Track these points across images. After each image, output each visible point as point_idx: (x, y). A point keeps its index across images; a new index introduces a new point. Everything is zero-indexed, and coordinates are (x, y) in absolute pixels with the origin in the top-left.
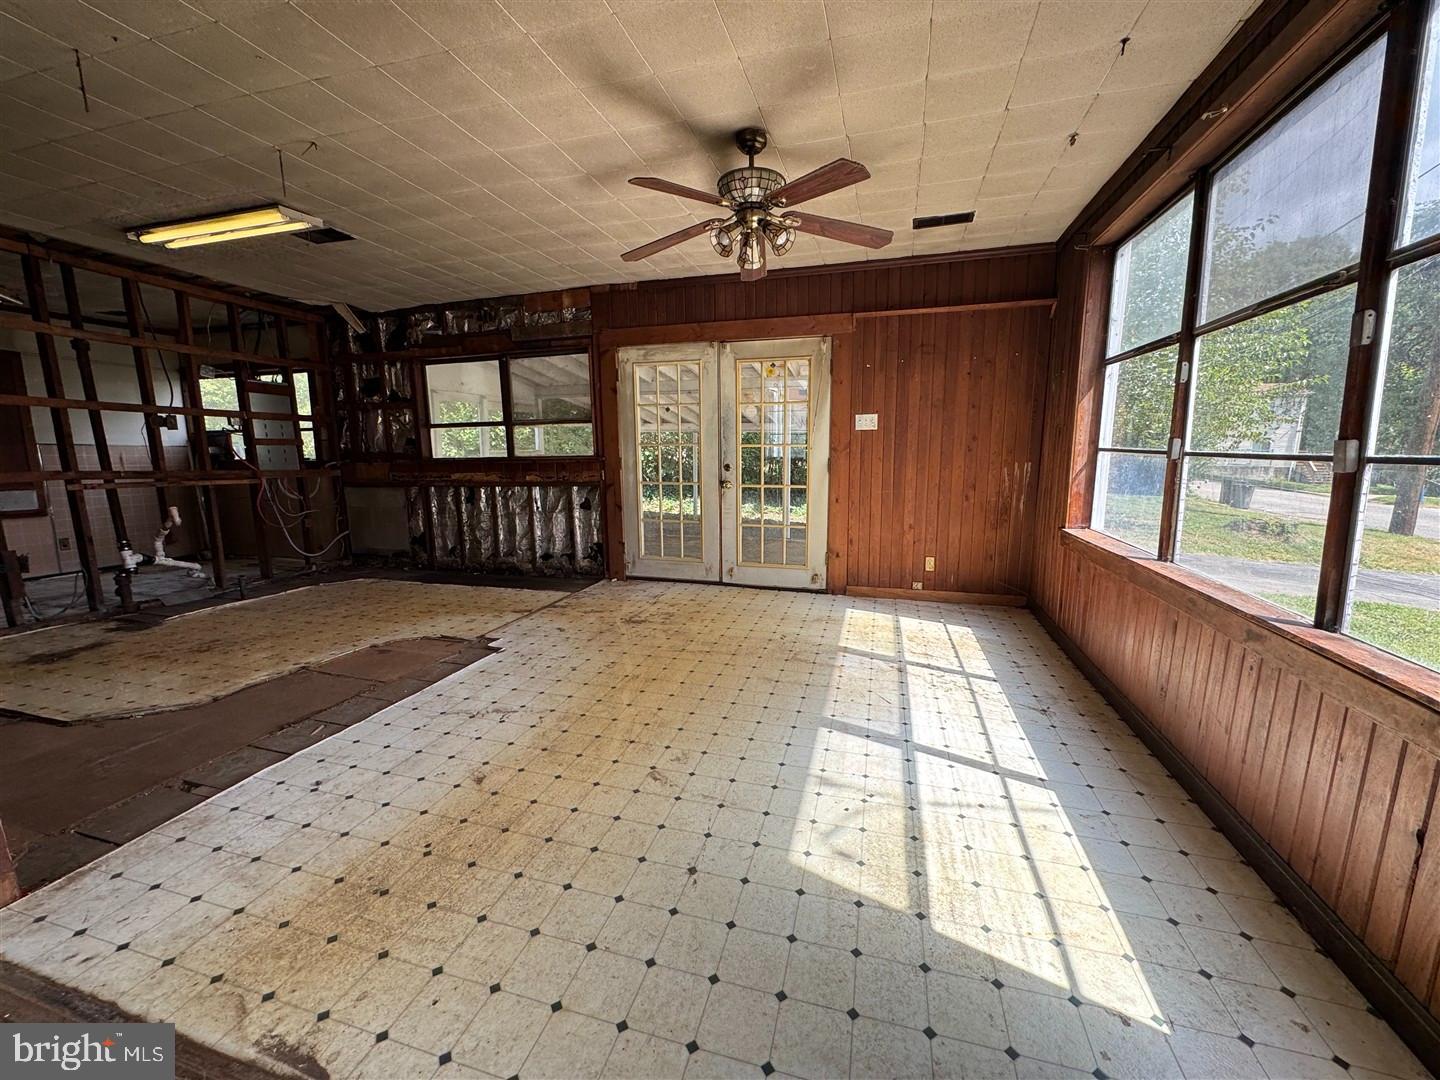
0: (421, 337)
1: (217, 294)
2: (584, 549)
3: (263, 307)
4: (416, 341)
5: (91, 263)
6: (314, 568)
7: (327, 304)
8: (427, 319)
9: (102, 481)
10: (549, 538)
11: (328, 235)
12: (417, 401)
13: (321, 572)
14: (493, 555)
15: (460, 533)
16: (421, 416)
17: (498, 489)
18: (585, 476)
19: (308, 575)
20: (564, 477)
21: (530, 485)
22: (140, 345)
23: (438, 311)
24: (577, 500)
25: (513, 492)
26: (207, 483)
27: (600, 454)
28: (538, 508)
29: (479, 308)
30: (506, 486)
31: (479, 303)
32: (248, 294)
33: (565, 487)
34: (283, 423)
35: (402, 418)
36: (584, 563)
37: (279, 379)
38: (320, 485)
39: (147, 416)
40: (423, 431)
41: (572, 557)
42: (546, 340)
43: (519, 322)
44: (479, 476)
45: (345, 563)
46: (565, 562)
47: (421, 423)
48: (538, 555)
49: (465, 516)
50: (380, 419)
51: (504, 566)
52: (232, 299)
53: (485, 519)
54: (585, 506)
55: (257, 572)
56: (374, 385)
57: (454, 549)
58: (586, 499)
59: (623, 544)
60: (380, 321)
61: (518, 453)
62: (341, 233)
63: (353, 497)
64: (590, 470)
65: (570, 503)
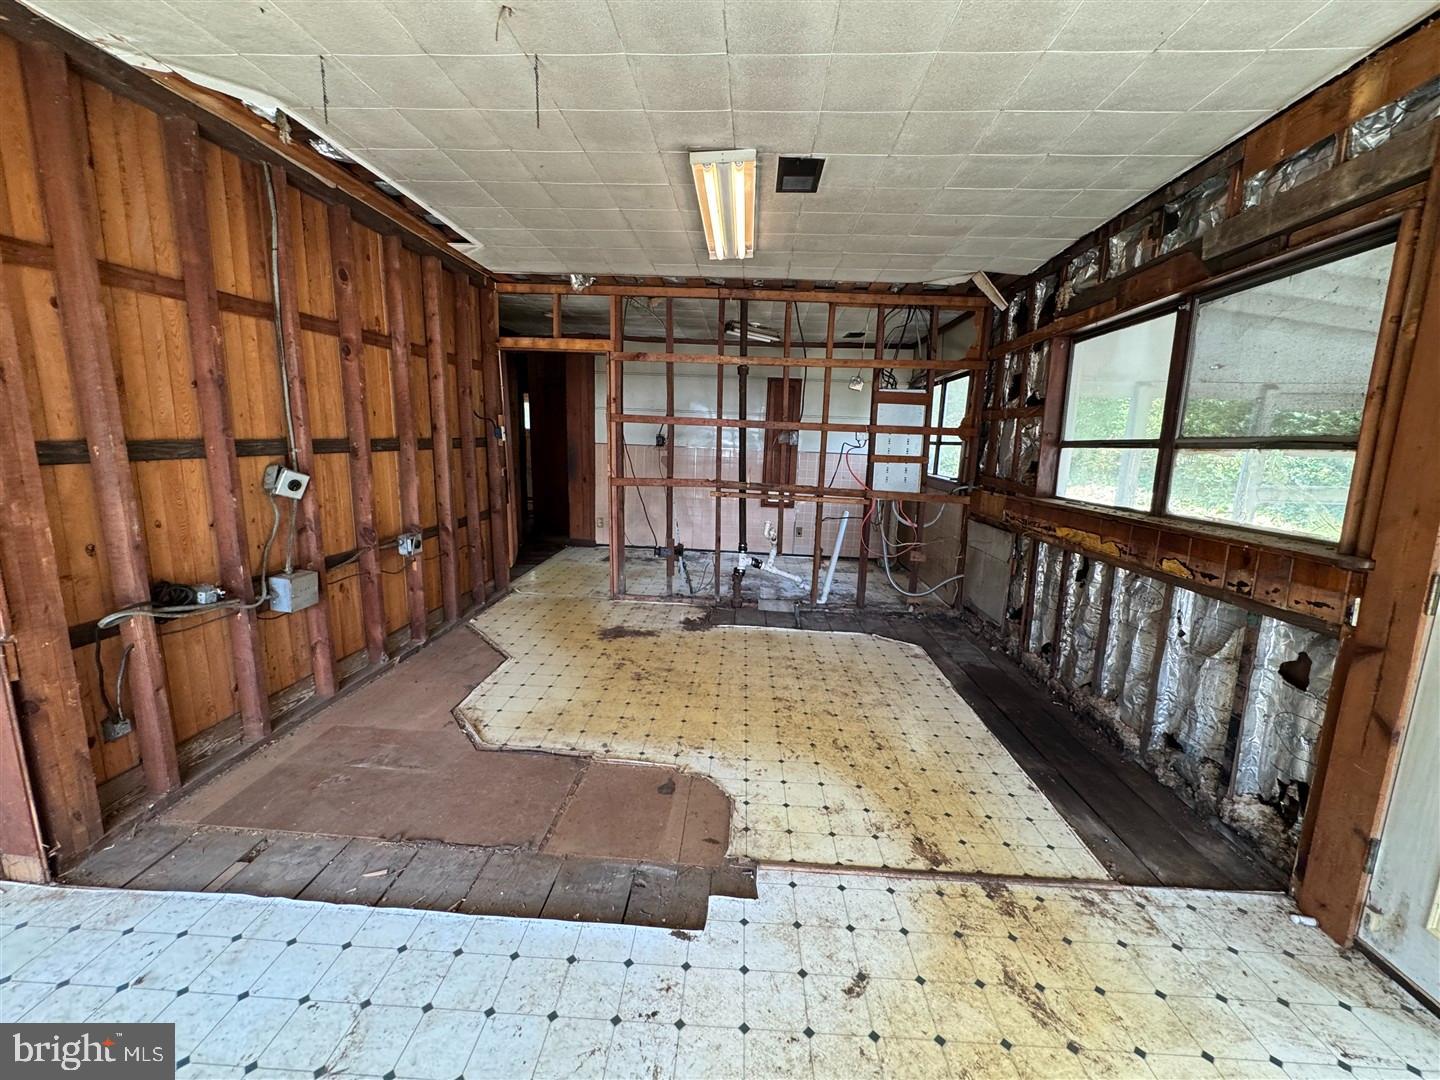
0: (1073, 297)
2: (1263, 777)
4: (1064, 306)
7: (964, 280)
8: (1087, 265)
9: (737, 491)
10: (1187, 709)
12: (1045, 404)
13: (916, 616)
14: (1089, 684)
15: (1059, 627)
16: (1056, 429)
17: (1121, 573)
18: (1299, 598)
20: (1241, 584)
21: (1171, 582)
22: (786, 363)
23: (1098, 239)
25: (1143, 586)
26: (818, 500)
28: (1181, 634)
30: (1136, 571)
31: (1160, 195)
33: (1254, 610)
34: (911, 437)
35: (1032, 431)
36: (1249, 812)
38: (951, 512)
40: (1054, 452)
41: (1224, 776)
42: (1278, 233)
43: (1236, 214)
44: (1092, 541)
45: (953, 613)
46: (1206, 785)
47: (1054, 439)
48: (1158, 730)
49: (1070, 599)
50: (1014, 432)
51: (1098, 717)
52: (879, 299)
53: (1093, 614)
54: (1294, 674)
56: (1018, 384)
57: (1047, 649)
58: (1303, 656)
59: (1371, 842)
60: (1038, 286)
61: (1176, 506)
62: (798, 159)
63: (976, 535)
64: (1315, 585)
65: (1248, 650)
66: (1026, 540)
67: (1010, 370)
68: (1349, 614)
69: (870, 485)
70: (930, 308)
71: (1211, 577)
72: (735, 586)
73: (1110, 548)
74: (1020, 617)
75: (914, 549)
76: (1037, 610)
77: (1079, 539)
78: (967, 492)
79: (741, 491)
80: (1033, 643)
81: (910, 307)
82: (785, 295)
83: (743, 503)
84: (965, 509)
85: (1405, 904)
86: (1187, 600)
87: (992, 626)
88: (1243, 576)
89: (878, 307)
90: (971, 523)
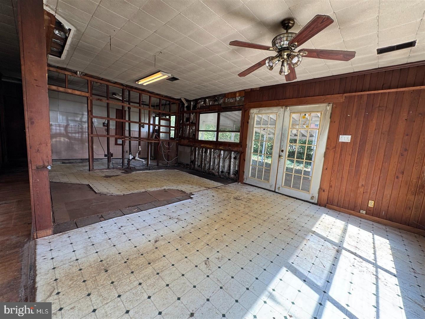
0: (199, 106)
1: (157, 96)
2: (233, 172)
3: (167, 99)
4: (199, 108)
5: (134, 90)
6: (168, 165)
7: (179, 98)
8: (202, 102)
9: (128, 139)
10: (224, 167)
11: (173, 79)
12: (196, 124)
13: (170, 166)
14: (209, 169)
15: (202, 161)
16: (197, 128)
17: (212, 150)
18: (236, 149)
19: (166, 166)
20: (230, 148)
21: (221, 150)
22: (140, 108)
23: (204, 99)
24: (233, 155)
25: (216, 151)
26: (148, 141)
27: (241, 142)
28: (222, 157)
29: (214, 98)
30: (215, 149)
31: (215, 96)
32: (164, 96)
33: (230, 151)
34: (167, 128)
35: (193, 128)
36: (232, 176)
37: (168, 117)
38: (173, 144)
39: (139, 124)
40: (197, 132)
41: (229, 173)
42: (230, 107)
43: (224, 102)
44: (208, 146)
45: (176, 165)
46: (227, 175)
47: (197, 130)
48: (220, 171)
49: (203, 156)
50: (188, 128)
51: (211, 173)
52: (160, 97)
53: (208, 158)
54: (235, 158)
55: (156, 164)
56: (188, 119)
57: (199, 166)
58: (236, 156)
59: (244, 172)
60: (192, 102)
61: (219, 140)
62: (176, 78)
63: (180, 148)
64: (237, 147)
65: (231, 157)
66: (193, 148)
67: (186, 116)
68: (240, 149)
69: (160, 138)
70: (170, 101)
71: (226, 148)
72: (128, 164)
73: (211, 147)
74: (193, 162)
75: (169, 152)
76: (196, 160)
77: (205, 146)
78: (177, 140)
79: (129, 139)
80: (196, 166)
81: (166, 100)
82: (140, 92)
83: (130, 142)
84: (177, 143)
85: (247, 177)
86: (222, 152)
87: (187, 165)
88: (230, 147)
89: (160, 99)
90: (179, 146)
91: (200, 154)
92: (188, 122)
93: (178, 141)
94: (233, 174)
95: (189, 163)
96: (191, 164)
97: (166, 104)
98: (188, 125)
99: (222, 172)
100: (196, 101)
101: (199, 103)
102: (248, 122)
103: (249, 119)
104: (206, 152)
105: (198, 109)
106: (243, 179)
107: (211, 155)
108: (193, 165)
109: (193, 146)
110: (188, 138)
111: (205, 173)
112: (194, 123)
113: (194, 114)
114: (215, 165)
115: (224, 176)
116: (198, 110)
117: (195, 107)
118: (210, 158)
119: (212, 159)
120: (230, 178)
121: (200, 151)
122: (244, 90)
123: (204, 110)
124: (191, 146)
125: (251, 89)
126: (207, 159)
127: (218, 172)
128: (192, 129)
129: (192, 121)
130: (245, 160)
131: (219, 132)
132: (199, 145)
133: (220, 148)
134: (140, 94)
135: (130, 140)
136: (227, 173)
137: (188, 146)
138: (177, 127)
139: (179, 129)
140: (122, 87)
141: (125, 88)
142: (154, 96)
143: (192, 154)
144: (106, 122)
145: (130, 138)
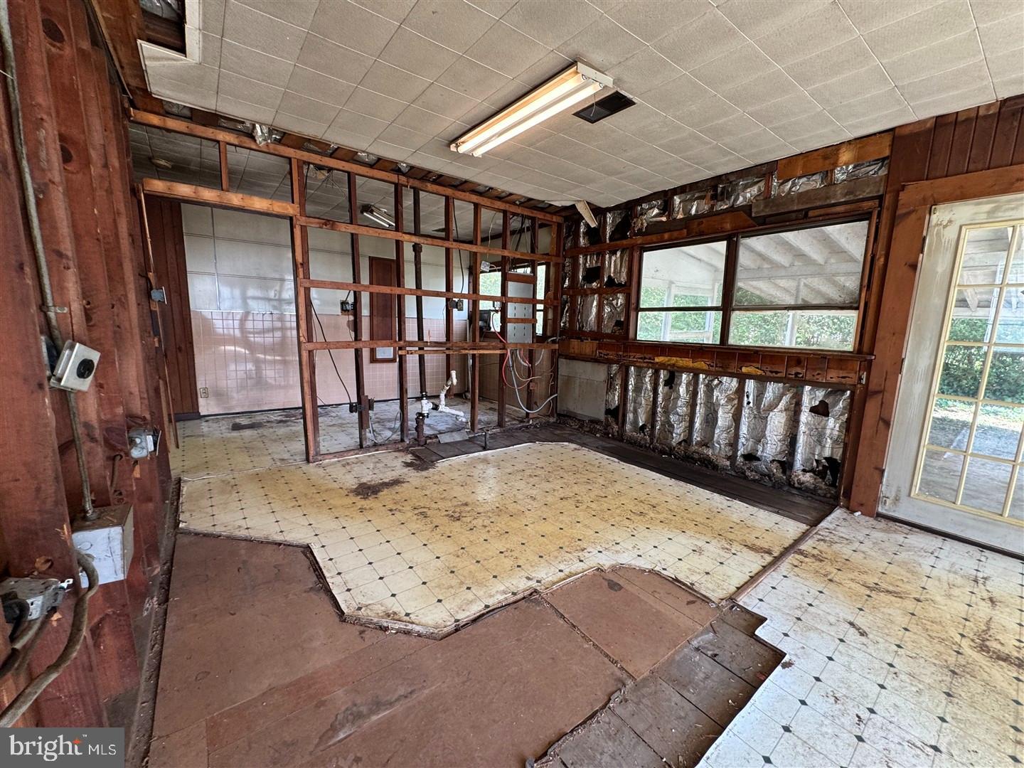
0: (645, 225)
1: (498, 203)
2: (806, 460)
4: (640, 230)
5: (430, 186)
6: (531, 422)
8: (652, 208)
9: (417, 349)
10: (759, 437)
12: (631, 287)
13: (535, 427)
14: (685, 441)
15: (653, 413)
16: (633, 300)
17: (702, 377)
20: (797, 374)
21: (743, 377)
23: (665, 198)
24: (810, 399)
25: (720, 382)
26: (475, 352)
27: (862, 349)
28: (749, 403)
29: (718, 187)
31: (718, 179)
34: (526, 305)
35: (614, 302)
36: (807, 478)
37: (529, 270)
38: (543, 356)
39: (448, 300)
40: (633, 314)
41: (786, 465)
42: (802, 210)
43: (766, 196)
44: (684, 362)
45: (552, 420)
46: (775, 469)
47: (633, 306)
48: (739, 453)
49: (660, 399)
50: (595, 303)
51: (696, 456)
52: (508, 206)
53: (683, 404)
54: (820, 410)
56: (593, 274)
57: (643, 427)
58: (825, 402)
59: (883, 471)
60: (609, 215)
61: (734, 341)
62: (624, 98)
63: (565, 367)
64: (841, 369)
65: (798, 404)
66: (615, 367)
67: (585, 264)
68: (860, 379)
69: (506, 339)
70: (533, 219)
71: (777, 373)
72: (419, 428)
73: (701, 364)
74: (617, 414)
75: (531, 381)
76: (630, 407)
77: (673, 362)
78: (554, 342)
79: (420, 349)
80: (628, 427)
81: (522, 215)
82: (449, 191)
83: (421, 358)
84: (553, 352)
85: (899, 491)
86: (750, 385)
87: (595, 421)
88: (799, 370)
89: (505, 212)
90: (562, 362)
91: (646, 389)
92: (594, 284)
93: (556, 346)
94: (804, 471)
95: (602, 417)
96: (606, 419)
97: (521, 231)
98: (594, 292)
99: (750, 457)
100: (629, 209)
101: (642, 214)
102: (914, 267)
103: (922, 252)
104: (671, 382)
105: (636, 235)
106: (876, 500)
107: (694, 394)
108: (617, 424)
109: (617, 362)
110: (597, 336)
111: (670, 455)
112: (620, 285)
113: (619, 254)
114: (717, 431)
115: (765, 475)
116: (639, 240)
117: (622, 229)
118: (692, 405)
119: (698, 408)
120: (793, 486)
121: (647, 379)
122: (893, 130)
123: (666, 236)
124: (609, 362)
125: (937, 117)
126: (675, 406)
127: (732, 458)
128: (610, 304)
129: (609, 277)
130: (887, 424)
131: (734, 310)
132: (641, 358)
133: (744, 370)
134: (447, 198)
135: (421, 352)
136: (775, 464)
137: (596, 360)
138: (555, 301)
139: (559, 308)
140: (394, 178)
141: (403, 179)
142: (489, 204)
143: (610, 387)
144: (351, 300)
145: (421, 344)
